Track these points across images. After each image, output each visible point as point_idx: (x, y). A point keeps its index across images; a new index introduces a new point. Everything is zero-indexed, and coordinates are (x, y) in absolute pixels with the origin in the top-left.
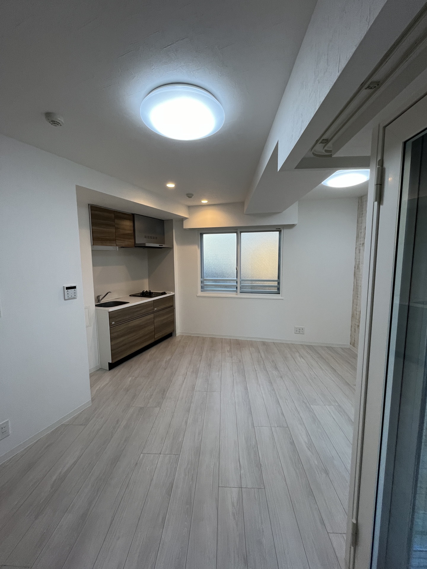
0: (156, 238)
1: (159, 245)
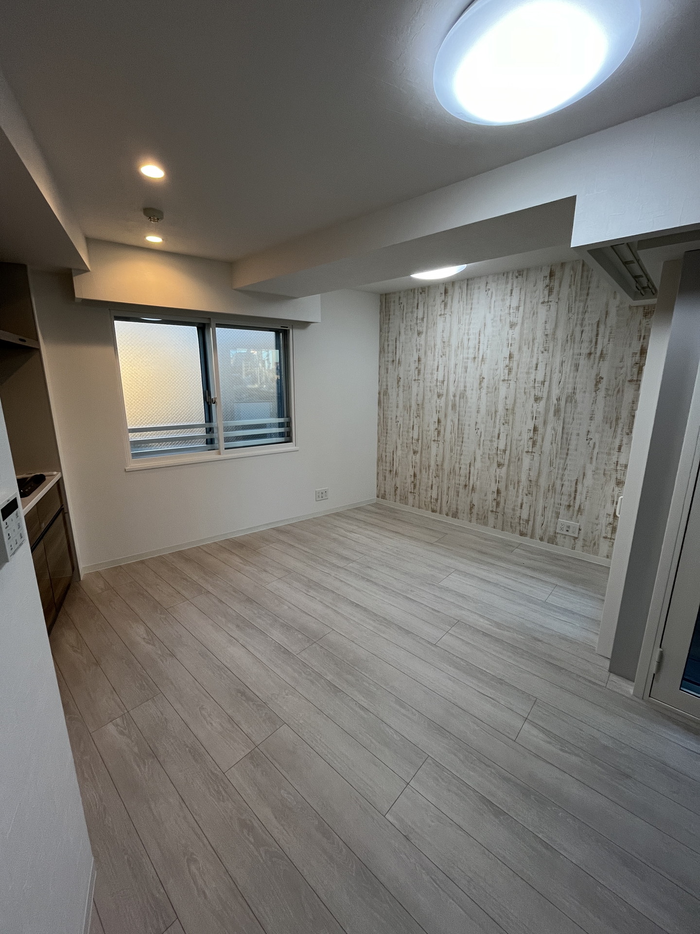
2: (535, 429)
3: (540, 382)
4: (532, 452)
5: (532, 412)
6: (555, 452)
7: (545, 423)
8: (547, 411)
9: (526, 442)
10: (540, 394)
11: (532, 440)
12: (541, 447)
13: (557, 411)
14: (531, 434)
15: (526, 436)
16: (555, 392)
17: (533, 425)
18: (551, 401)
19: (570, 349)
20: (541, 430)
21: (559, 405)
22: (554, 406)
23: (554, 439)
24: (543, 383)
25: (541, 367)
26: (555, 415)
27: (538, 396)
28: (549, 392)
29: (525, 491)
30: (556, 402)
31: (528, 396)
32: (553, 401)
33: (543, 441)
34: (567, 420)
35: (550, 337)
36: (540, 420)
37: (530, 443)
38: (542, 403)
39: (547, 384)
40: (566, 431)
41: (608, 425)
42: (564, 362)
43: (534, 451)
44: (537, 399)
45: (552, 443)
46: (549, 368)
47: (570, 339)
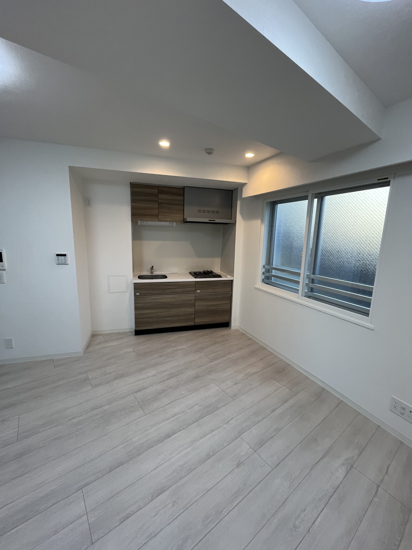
0: (217, 212)
1: (209, 220)
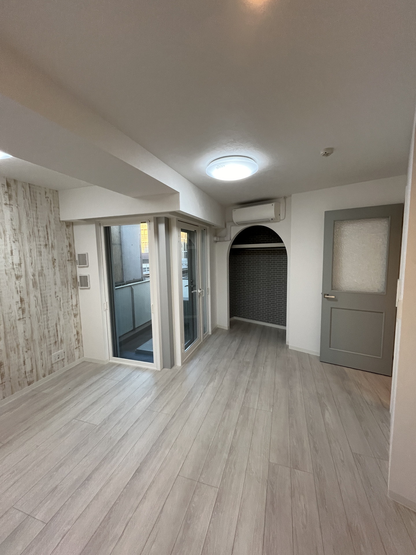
2: (22, 300)
3: (17, 264)
4: (23, 318)
5: (16, 288)
6: (39, 312)
7: (28, 294)
8: (27, 285)
9: (16, 312)
10: (19, 273)
11: (21, 309)
12: (29, 312)
13: (35, 284)
14: (20, 305)
15: (15, 308)
16: (30, 271)
17: (19, 297)
18: (29, 277)
19: (33, 241)
20: (26, 300)
21: (34, 279)
22: (31, 280)
23: (37, 303)
24: (20, 264)
25: (16, 253)
26: (34, 287)
27: (18, 275)
28: (26, 271)
29: (25, 350)
30: (32, 277)
31: (10, 275)
32: (30, 278)
33: (29, 307)
34: (42, 288)
35: (17, 231)
36: (24, 292)
37: (20, 312)
38: (23, 280)
39: (23, 265)
40: (43, 296)
41: (64, 286)
42: (32, 250)
43: (24, 317)
44: (18, 277)
45: (36, 307)
46: (22, 254)
47: (32, 234)
